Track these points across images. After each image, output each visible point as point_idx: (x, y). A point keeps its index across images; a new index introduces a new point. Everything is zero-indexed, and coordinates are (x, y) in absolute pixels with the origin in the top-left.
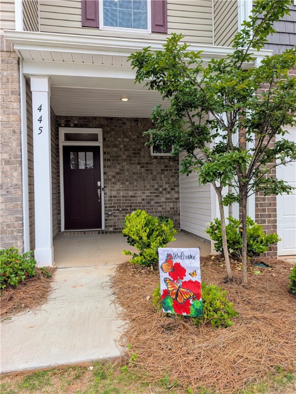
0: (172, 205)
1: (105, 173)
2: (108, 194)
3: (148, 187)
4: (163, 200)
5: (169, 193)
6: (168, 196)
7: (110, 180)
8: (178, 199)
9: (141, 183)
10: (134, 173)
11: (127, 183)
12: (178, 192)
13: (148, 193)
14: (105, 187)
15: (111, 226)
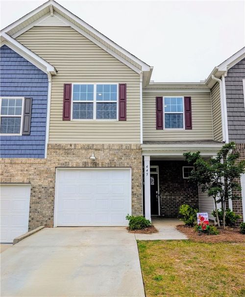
0: (195, 204)
1: (160, 187)
2: (162, 198)
3: (182, 194)
4: (190, 201)
5: (193, 198)
6: (193, 199)
7: (163, 191)
8: (198, 201)
9: (178, 192)
10: (174, 187)
11: (171, 192)
12: (198, 197)
13: (182, 197)
14: (160, 194)
15: (163, 214)
